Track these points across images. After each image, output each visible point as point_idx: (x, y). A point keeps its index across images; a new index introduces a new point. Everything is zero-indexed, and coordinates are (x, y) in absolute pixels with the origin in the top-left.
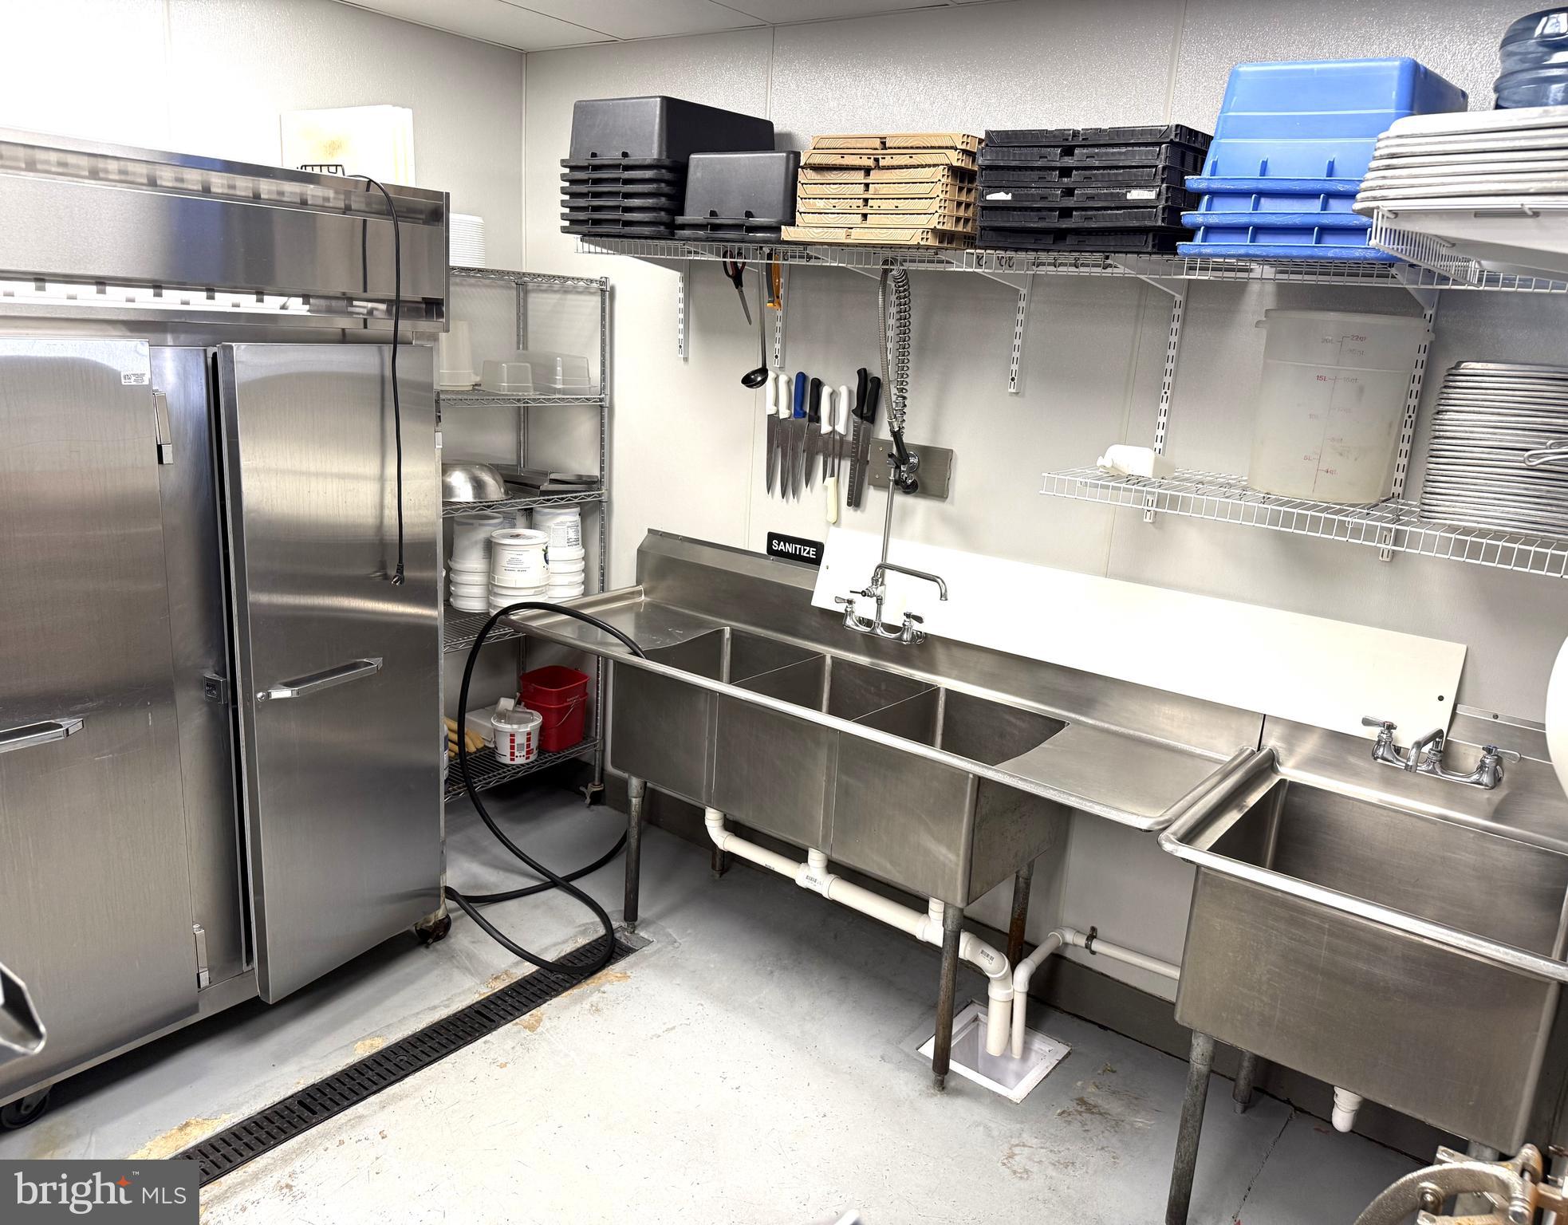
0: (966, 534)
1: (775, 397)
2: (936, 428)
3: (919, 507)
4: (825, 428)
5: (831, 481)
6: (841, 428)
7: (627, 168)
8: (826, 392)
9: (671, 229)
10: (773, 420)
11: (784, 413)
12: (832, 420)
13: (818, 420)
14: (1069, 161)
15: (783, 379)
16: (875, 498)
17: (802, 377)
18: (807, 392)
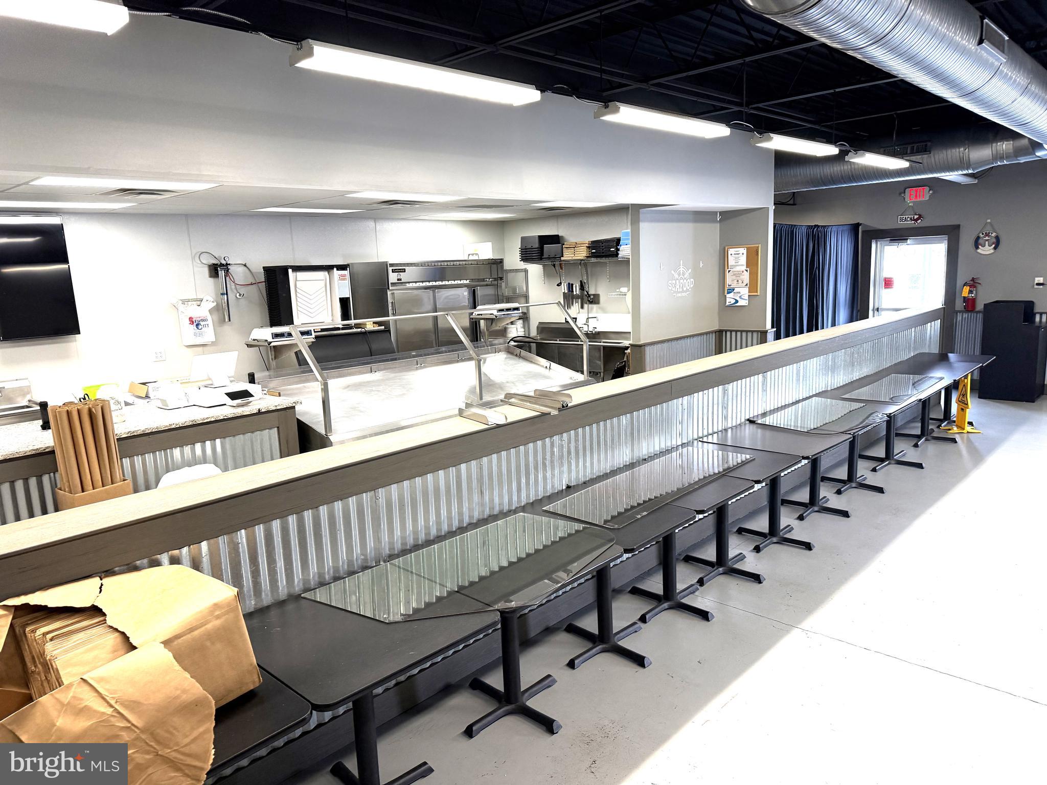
0: (604, 311)
1: (564, 288)
2: (596, 290)
3: (595, 306)
4: (575, 293)
5: (577, 304)
6: (578, 293)
7: (532, 249)
8: (574, 286)
9: (541, 259)
10: (564, 293)
11: (566, 292)
12: (576, 292)
13: (573, 292)
14: (603, 245)
15: (565, 284)
16: (586, 306)
17: (569, 283)
18: (570, 287)
